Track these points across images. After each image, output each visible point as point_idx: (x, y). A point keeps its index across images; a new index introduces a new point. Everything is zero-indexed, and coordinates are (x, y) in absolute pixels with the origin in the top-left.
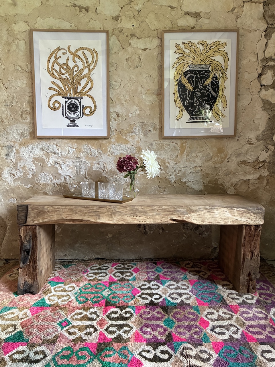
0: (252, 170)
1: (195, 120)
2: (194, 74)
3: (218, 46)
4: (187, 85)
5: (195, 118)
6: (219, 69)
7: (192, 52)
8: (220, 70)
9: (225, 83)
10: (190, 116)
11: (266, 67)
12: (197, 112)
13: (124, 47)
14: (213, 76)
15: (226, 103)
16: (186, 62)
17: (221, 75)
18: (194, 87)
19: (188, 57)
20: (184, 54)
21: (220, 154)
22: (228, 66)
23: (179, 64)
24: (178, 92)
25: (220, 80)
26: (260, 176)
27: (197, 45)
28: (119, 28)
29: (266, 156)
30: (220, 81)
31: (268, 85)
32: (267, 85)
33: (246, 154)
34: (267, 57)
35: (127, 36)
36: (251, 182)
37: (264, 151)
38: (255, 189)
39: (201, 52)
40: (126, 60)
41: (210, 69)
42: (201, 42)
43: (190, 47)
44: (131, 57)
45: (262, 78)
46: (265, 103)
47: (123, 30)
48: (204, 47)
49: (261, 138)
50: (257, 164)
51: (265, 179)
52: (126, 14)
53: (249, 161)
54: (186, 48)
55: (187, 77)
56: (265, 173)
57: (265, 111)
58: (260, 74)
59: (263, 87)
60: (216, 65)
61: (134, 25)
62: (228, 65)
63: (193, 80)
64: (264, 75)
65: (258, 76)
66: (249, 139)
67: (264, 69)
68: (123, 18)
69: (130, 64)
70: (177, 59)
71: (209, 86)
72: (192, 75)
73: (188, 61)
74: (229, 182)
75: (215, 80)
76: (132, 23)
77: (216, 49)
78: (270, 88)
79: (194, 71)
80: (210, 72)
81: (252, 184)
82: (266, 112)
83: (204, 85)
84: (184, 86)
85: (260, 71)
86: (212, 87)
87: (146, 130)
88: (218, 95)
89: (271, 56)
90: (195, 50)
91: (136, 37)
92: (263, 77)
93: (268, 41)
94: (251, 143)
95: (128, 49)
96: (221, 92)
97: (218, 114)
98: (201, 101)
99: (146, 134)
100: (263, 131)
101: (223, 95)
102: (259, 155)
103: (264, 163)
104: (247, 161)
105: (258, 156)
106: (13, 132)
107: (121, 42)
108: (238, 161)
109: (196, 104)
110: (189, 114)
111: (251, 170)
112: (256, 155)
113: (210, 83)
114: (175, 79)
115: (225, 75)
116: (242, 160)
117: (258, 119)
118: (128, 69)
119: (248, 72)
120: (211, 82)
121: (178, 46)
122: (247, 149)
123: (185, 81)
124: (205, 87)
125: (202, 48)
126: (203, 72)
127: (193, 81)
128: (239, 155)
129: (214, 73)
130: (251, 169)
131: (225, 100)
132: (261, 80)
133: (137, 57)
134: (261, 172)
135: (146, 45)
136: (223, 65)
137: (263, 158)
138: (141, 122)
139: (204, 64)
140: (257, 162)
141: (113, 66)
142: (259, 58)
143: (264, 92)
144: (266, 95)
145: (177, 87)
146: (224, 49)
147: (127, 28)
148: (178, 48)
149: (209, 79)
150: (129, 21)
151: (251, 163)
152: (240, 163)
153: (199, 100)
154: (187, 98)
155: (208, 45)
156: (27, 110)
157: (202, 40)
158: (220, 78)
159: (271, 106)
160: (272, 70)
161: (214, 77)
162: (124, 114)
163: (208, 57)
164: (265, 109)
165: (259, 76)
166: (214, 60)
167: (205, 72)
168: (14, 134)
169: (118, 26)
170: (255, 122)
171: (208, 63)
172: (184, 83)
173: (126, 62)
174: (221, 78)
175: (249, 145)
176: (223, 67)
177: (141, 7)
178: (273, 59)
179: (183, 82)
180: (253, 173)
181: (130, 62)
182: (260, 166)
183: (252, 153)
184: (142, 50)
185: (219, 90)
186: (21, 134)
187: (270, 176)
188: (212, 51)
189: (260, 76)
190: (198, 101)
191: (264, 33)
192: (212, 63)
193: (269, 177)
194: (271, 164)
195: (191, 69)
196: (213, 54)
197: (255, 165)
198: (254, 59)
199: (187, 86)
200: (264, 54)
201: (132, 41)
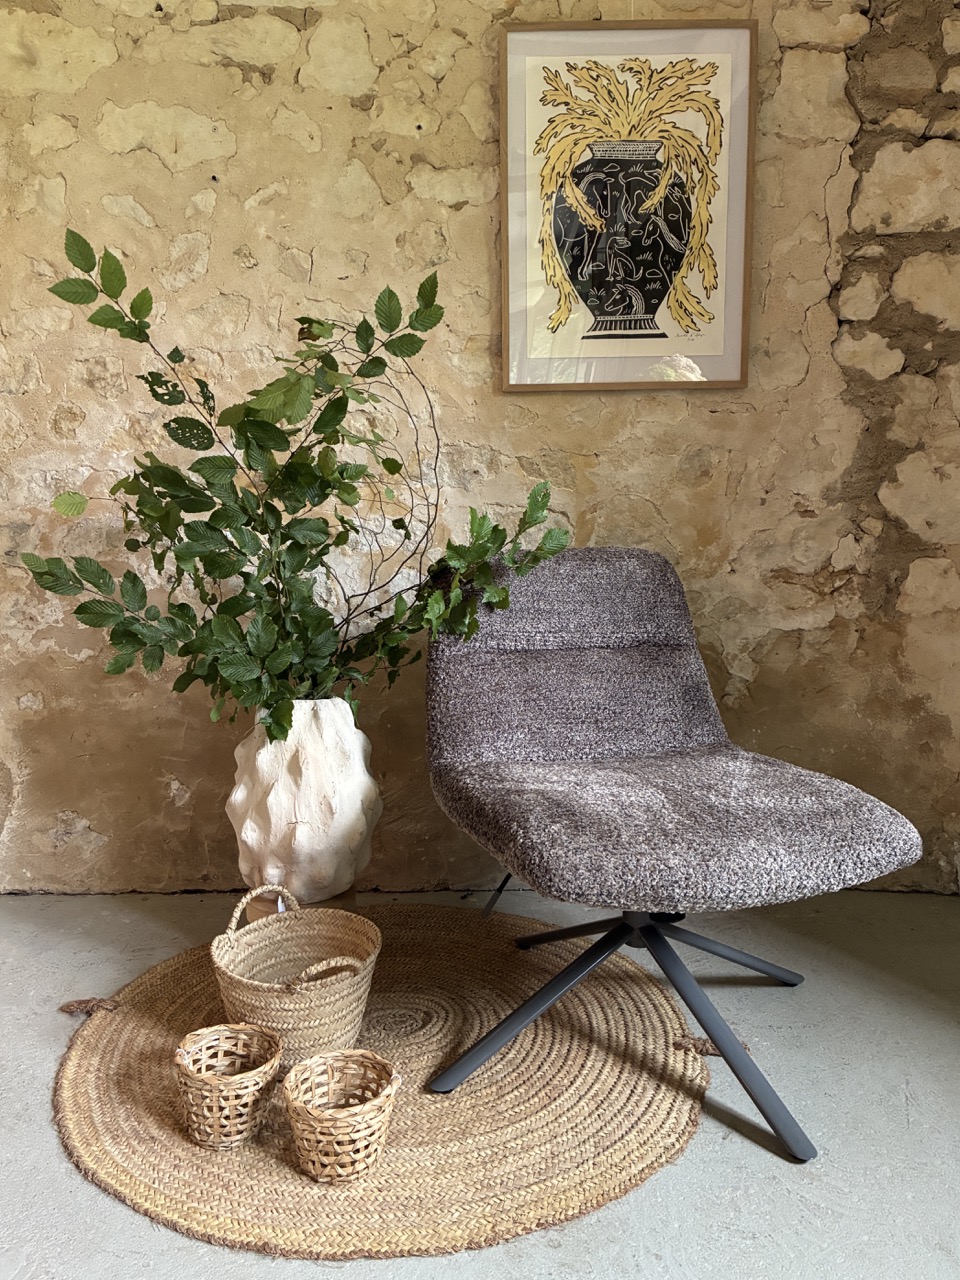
0: (811, 599)
1: (610, 329)
2: (608, 175)
3: (687, 77)
4: (582, 211)
5: (611, 322)
6: (690, 156)
7: (599, 98)
8: (696, 160)
9: (709, 203)
10: (595, 316)
11: (855, 261)
12: (615, 303)
13: (391, 198)
14: (671, 182)
15: (713, 274)
16: (581, 132)
17: (697, 176)
18: (605, 219)
19: (586, 116)
20: (575, 106)
21: (705, 547)
22: (721, 146)
23: (559, 138)
24: (553, 236)
25: (693, 193)
26: (836, 616)
27: (618, 73)
28: (374, 136)
29: (857, 554)
30: (693, 199)
31: (862, 321)
32: (859, 321)
33: (791, 545)
34: (859, 230)
35: (400, 162)
36: (809, 638)
37: (850, 535)
38: (819, 660)
39: (630, 99)
40: (397, 240)
41: (660, 157)
42: (633, 65)
43: (594, 82)
44: (413, 232)
45: (841, 299)
46: (851, 380)
47: (385, 140)
48: (640, 80)
49: (837, 493)
50: (826, 581)
51: (853, 627)
52: (396, 90)
53: (800, 571)
54: (580, 84)
55: (582, 185)
56: (852, 607)
57: (852, 405)
58: (837, 284)
59: (846, 327)
60: (680, 142)
61: (422, 125)
62: (721, 142)
63: (605, 193)
64: (849, 289)
65: (828, 293)
66: (799, 498)
67: (850, 269)
68: (386, 102)
69: (411, 255)
70: (551, 121)
71: (656, 213)
72: (602, 176)
73: (586, 128)
74: (734, 638)
75: (678, 195)
76: (417, 119)
77: (681, 87)
78: (868, 332)
79: (607, 162)
80: (659, 165)
81: (811, 645)
82: (854, 408)
83: (640, 211)
84: (574, 215)
85: (835, 275)
86: (666, 220)
87: (464, 471)
88: (685, 245)
89: (872, 225)
90: (609, 92)
91: (429, 164)
92: (845, 293)
93: (861, 176)
94: (806, 511)
95: (403, 203)
96: (697, 235)
97: (686, 309)
98: (632, 265)
99: (463, 484)
100: (845, 470)
101: (702, 245)
102: (832, 550)
103: (848, 577)
104: (793, 568)
105: (828, 552)
106: (30, 479)
107: (379, 182)
108: (765, 570)
109: (615, 275)
110: (592, 309)
111: (806, 597)
112: (822, 549)
113: (661, 204)
114: (544, 193)
115: (710, 175)
116: (776, 568)
117: (828, 432)
118: (404, 269)
119: (798, 278)
120: (662, 201)
121: (551, 77)
122: (793, 528)
123: (575, 196)
124: (646, 218)
125: (633, 86)
126: (638, 169)
127: (604, 198)
128: (766, 549)
129: (675, 168)
130: (807, 594)
131: (711, 262)
132: (840, 303)
133: (433, 230)
134: (840, 606)
135: (462, 191)
136: (704, 143)
137: (845, 559)
138: (447, 445)
139: (642, 139)
140: (825, 574)
141: (354, 261)
142: (832, 233)
143: (848, 344)
144: (854, 352)
145: (550, 218)
146: (707, 88)
147: (399, 136)
148: (554, 84)
149: (657, 190)
150: (406, 114)
151: (808, 576)
152: (772, 577)
153: (624, 264)
154: (585, 255)
155: (652, 73)
156: (74, 406)
157: (633, 57)
158: (694, 188)
159: (872, 390)
160: (876, 270)
161: (673, 185)
162: (391, 419)
163: (654, 115)
164: (850, 400)
165: (831, 292)
166: (673, 127)
167: (644, 168)
168: (33, 485)
169: (370, 129)
170: (821, 442)
171: (655, 136)
172: (575, 204)
173: (398, 246)
174: (698, 186)
175: (799, 519)
176: (706, 150)
177: (444, 64)
178: (878, 236)
179: (571, 201)
180: (813, 608)
181: (410, 248)
182: (836, 585)
183: (810, 542)
184: (450, 207)
185: (689, 228)
186: (55, 486)
187: (868, 617)
188: (665, 94)
189: (835, 292)
190: (619, 265)
191: (850, 151)
192: (665, 134)
193: (865, 621)
194: (873, 578)
195: (599, 155)
196: (671, 104)
197: (819, 583)
198: (817, 237)
199: (584, 215)
200: (850, 218)
201: (415, 179)
